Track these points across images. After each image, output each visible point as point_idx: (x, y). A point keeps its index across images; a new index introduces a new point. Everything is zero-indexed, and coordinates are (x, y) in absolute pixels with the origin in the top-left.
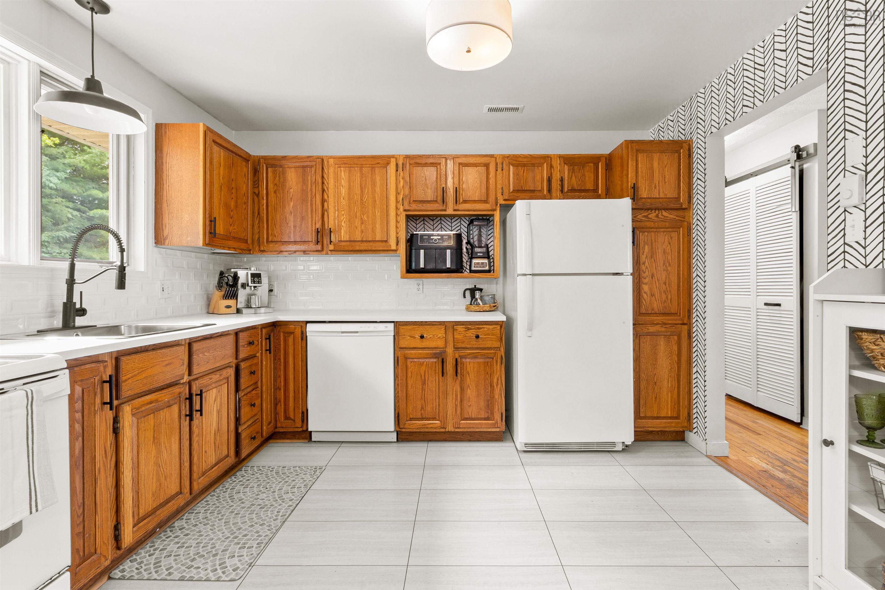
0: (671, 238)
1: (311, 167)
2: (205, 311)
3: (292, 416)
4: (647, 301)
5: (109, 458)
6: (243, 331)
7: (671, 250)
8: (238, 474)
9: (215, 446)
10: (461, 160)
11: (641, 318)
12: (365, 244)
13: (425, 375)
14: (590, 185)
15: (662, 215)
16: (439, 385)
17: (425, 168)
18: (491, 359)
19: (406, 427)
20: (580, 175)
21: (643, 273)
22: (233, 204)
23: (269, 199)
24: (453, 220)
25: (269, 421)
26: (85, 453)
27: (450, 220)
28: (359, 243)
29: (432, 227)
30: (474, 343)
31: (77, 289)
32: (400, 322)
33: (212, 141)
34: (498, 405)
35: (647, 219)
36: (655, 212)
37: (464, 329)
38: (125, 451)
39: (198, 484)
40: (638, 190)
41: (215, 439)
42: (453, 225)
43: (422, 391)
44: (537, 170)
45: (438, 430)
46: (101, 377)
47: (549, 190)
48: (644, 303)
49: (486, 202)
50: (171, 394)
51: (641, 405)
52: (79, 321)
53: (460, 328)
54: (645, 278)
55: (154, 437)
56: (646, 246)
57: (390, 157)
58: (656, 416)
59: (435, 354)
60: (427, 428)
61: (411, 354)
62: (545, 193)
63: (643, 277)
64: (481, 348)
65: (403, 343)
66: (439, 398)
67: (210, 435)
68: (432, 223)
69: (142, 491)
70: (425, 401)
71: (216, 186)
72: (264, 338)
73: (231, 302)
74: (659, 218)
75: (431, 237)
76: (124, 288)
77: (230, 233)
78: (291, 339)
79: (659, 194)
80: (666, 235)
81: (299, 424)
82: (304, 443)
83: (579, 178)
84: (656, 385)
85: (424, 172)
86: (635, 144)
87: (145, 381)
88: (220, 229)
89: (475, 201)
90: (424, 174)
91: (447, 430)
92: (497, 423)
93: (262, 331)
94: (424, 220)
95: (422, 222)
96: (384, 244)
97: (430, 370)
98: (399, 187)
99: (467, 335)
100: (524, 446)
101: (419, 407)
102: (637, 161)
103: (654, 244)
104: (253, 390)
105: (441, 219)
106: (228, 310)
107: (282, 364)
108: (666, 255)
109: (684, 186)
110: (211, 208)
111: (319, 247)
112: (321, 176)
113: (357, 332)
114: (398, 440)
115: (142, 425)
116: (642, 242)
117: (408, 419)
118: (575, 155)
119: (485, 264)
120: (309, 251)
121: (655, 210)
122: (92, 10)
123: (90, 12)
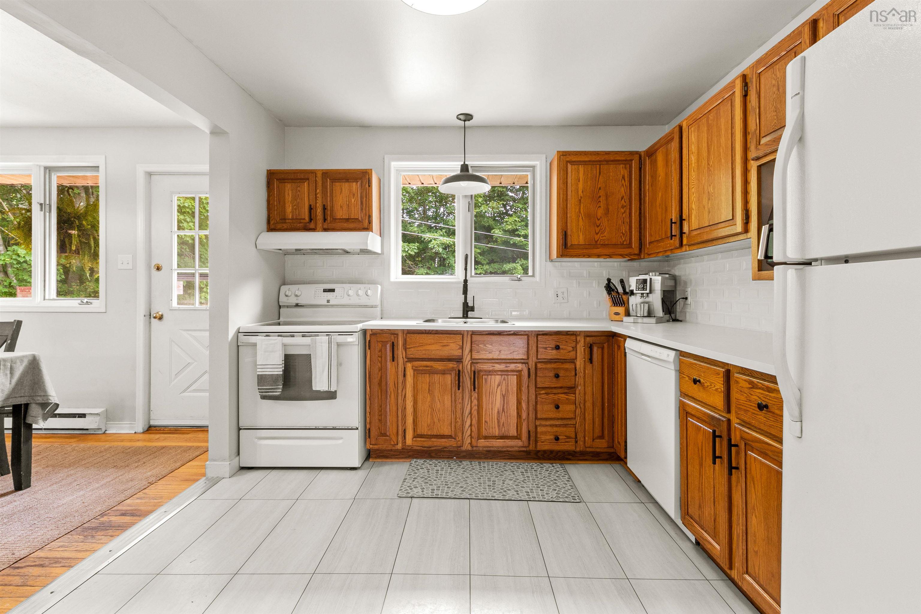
1: (671, 141)
3: (620, 441)
5: (400, 390)
9: (499, 422)
13: (702, 449)
17: (777, 66)
22: (600, 213)
28: (708, 229)
30: (762, 420)
32: (681, 351)
33: (565, 162)
37: (748, 385)
38: (408, 389)
39: (478, 442)
41: (499, 416)
43: (700, 477)
53: (743, 382)
59: (712, 418)
61: (689, 406)
64: (773, 436)
65: (683, 387)
67: (492, 410)
69: (419, 419)
71: (573, 202)
72: (586, 346)
73: (620, 310)
77: (596, 242)
78: (619, 354)
85: (776, 75)
87: (423, 352)
88: (578, 239)
93: (585, 339)
96: (730, 225)
97: (707, 445)
98: (749, 122)
99: (752, 398)
101: (697, 503)
104: (562, 393)
106: (617, 317)
107: (616, 380)
110: (564, 223)
112: (678, 149)
113: (649, 357)
115: (420, 379)
117: (688, 512)
120: (672, 249)
122: (465, 121)
123: (463, 122)
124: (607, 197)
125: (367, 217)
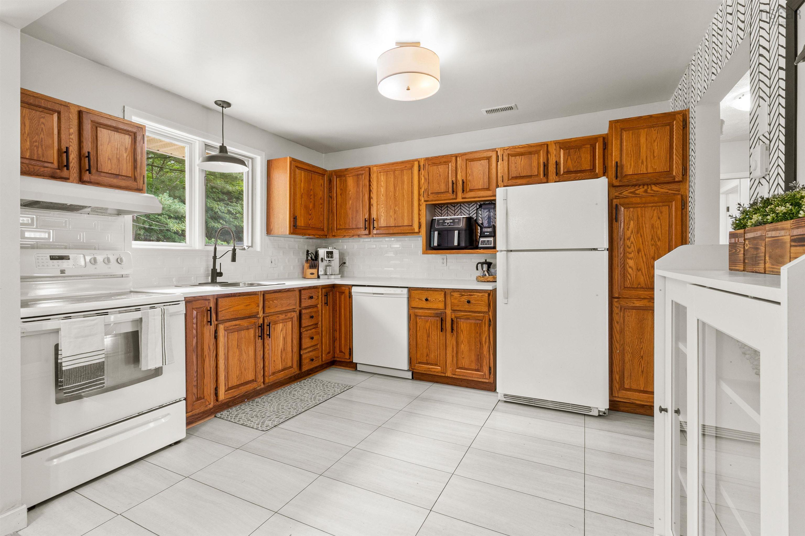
0: (661, 213)
1: (362, 174)
2: (301, 276)
3: (343, 350)
4: (632, 276)
5: (212, 351)
6: (306, 290)
7: (661, 225)
8: (302, 381)
9: (281, 359)
10: (467, 157)
11: (626, 291)
12: (397, 228)
13: (429, 330)
14: (586, 166)
15: (652, 190)
16: (440, 339)
17: (440, 166)
18: (481, 321)
19: (415, 368)
20: (575, 157)
21: (627, 249)
22: (311, 206)
23: (338, 200)
24: (470, 206)
25: (328, 351)
26: (198, 345)
27: (468, 206)
28: (393, 228)
29: (453, 212)
30: (467, 307)
31: (218, 262)
32: (412, 287)
33: (295, 167)
34: (486, 360)
35: (633, 195)
36: (643, 188)
37: (459, 295)
38: (220, 349)
39: (269, 379)
40: (623, 167)
41: (281, 354)
42: (471, 209)
43: (427, 342)
44: (535, 157)
45: (440, 374)
46: (207, 308)
47: (546, 174)
48: (630, 277)
49: (488, 189)
50: (249, 322)
51: (625, 377)
52: (219, 279)
53: (456, 295)
54: (630, 253)
55: (238, 345)
56: (632, 222)
57: (414, 161)
58: (642, 389)
59: (437, 314)
60: (431, 371)
61: (419, 312)
62: (541, 177)
63: (628, 252)
64: (473, 311)
65: (414, 304)
66: (440, 349)
67: (278, 351)
68: (453, 209)
69: (230, 373)
70: (429, 350)
71: (298, 196)
72: (323, 295)
73: (314, 271)
74: (648, 193)
75: (446, 221)
76: (235, 261)
77: (309, 225)
78: (343, 297)
79: (647, 170)
80: (654, 210)
81: (347, 357)
82: (353, 370)
83: (575, 160)
84: (642, 359)
85: (439, 169)
86: (619, 124)
87: (232, 313)
88: (301, 222)
89: (479, 190)
90: (439, 171)
91: (446, 375)
92: (486, 375)
93: (322, 290)
94: (447, 207)
95: (446, 209)
96: (410, 228)
97: (433, 326)
98: (421, 183)
99: (462, 300)
100: (503, 396)
101: (425, 355)
102: (621, 139)
103: (640, 220)
104: (314, 328)
105: (460, 205)
106: (312, 276)
107: (338, 314)
108: (655, 230)
109: (678, 159)
110: (294, 210)
111: (367, 232)
112: (368, 180)
113: (383, 294)
114: (413, 378)
115: (230, 337)
116: (627, 218)
117: (417, 362)
118: (571, 139)
119: (490, 243)
120: (362, 235)
121: (644, 185)
122: (223, 107)
123: (222, 108)
124: (314, 196)
125: (142, 177)
